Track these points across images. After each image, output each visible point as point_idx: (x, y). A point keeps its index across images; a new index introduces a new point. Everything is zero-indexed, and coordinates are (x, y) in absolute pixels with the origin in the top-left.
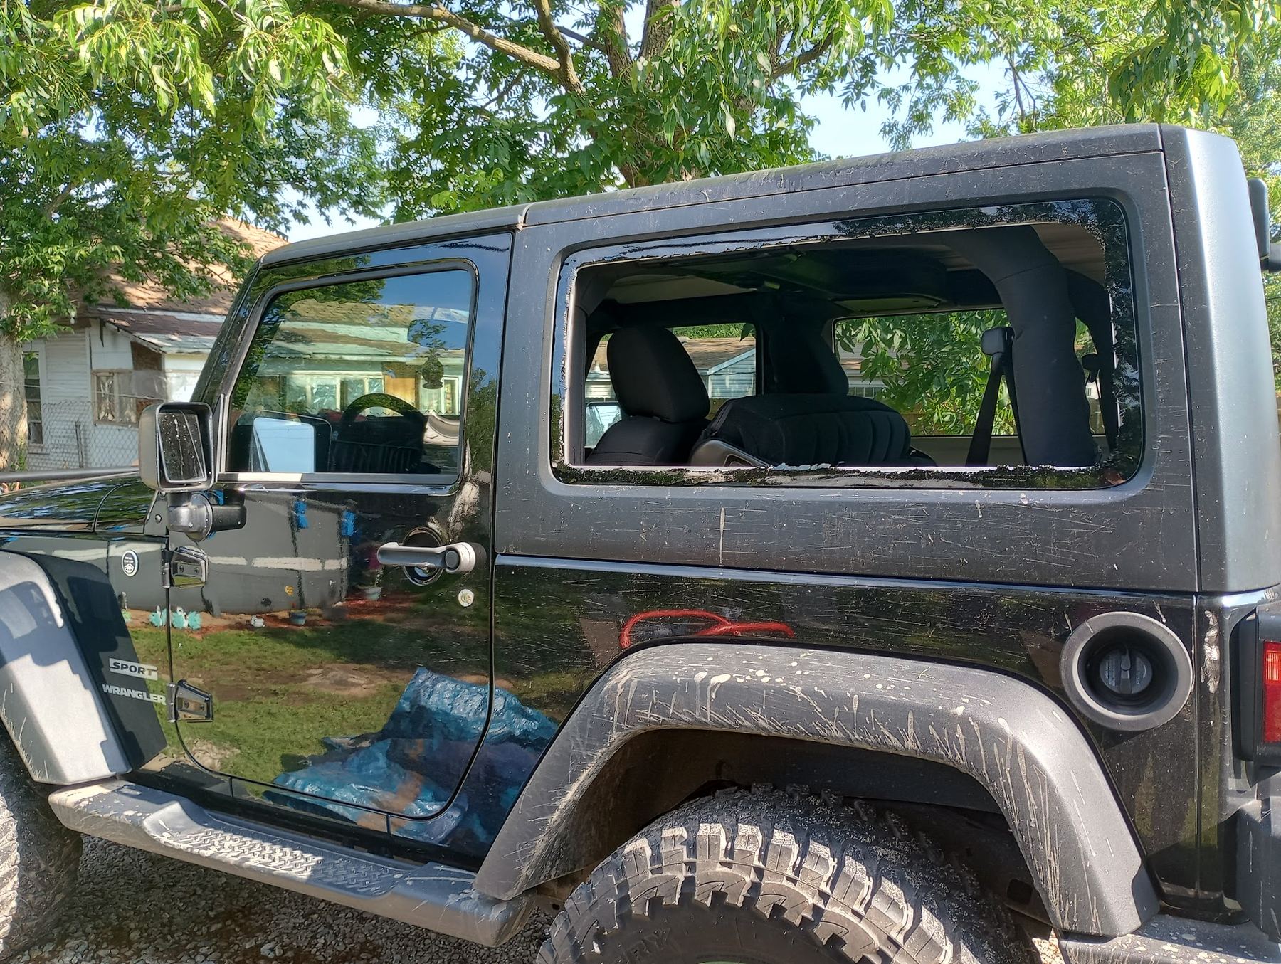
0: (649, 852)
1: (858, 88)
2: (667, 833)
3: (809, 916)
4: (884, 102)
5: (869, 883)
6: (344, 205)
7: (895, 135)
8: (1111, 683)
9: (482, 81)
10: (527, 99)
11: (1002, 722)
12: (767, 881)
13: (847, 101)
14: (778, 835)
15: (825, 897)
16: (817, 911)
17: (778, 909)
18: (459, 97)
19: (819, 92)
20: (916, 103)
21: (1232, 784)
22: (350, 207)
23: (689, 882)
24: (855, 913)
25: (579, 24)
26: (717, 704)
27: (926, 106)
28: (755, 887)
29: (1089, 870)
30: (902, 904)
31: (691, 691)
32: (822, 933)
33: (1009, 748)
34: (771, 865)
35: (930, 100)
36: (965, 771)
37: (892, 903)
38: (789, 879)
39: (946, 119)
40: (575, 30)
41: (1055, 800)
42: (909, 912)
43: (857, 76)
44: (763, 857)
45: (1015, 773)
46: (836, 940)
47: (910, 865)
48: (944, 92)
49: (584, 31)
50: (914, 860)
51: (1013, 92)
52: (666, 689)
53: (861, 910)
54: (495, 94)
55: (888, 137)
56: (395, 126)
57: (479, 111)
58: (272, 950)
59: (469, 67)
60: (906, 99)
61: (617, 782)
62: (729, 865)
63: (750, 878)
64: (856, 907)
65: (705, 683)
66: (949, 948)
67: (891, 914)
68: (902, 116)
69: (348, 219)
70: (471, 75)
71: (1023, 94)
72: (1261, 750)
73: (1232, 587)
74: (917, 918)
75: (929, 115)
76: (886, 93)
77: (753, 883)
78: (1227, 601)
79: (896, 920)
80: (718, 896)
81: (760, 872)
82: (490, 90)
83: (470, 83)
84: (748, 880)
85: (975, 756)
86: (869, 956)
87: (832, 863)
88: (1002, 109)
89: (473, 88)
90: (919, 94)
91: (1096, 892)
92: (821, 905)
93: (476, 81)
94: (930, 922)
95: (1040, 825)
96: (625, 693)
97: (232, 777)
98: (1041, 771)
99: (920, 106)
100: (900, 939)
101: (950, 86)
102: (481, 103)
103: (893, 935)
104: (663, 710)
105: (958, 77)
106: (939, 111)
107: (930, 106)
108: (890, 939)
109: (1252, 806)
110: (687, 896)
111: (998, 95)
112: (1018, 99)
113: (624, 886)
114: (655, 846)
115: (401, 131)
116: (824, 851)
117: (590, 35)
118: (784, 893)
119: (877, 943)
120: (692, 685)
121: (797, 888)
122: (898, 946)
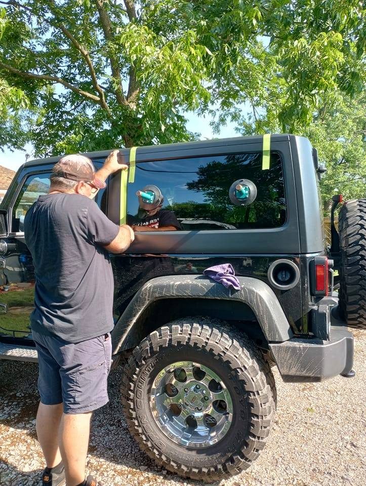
0: (158, 334)
1: (203, 110)
2: (162, 328)
3: (204, 345)
4: (210, 114)
5: (220, 335)
6: (9, 145)
7: (214, 126)
8: (280, 279)
9: (69, 102)
10: (85, 109)
11: (253, 289)
12: (192, 337)
13: (199, 114)
14: (195, 325)
15: (208, 339)
16: (206, 343)
17: (195, 344)
18: (60, 107)
19: (189, 111)
20: (221, 116)
21: (310, 303)
22: (12, 145)
23: (170, 340)
24: (216, 342)
25: (104, 83)
26: (177, 290)
27: (224, 117)
28: (189, 339)
29: (276, 325)
30: (229, 339)
31: (168, 287)
32: (208, 349)
33: (255, 294)
34: (193, 332)
35: (226, 114)
36: (244, 302)
37: (226, 339)
38: (198, 336)
39: (232, 121)
40: (102, 85)
41: (267, 307)
42: (231, 341)
43: (202, 106)
44: (191, 331)
45: (257, 301)
46: (211, 350)
47: (230, 331)
48: (230, 112)
49: (105, 86)
50: (231, 330)
51: (253, 113)
52: (162, 287)
53: (218, 342)
54: (73, 107)
55: (212, 127)
56: (28, 115)
57: (68, 113)
58: (20, 394)
59: (64, 97)
60: (218, 114)
61: (144, 321)
62: (181, 334)
63: (188, 336)
64: (217, 341)
65: (173, 285)
66: (241, 349)
67: (226, 342)
68: (217, 120)
69: (11, 150)
70: (64, 100)
71: (256, 113)
72: (317, 292)
73: (309, 251)
74: (233, 342)
75: (226, 119)
76: (211, 111)
77: (188, 338)
78: (308, 255)
79: (227, 343)
80: (179, 343)
81: (190, 335)
82: (72, 105)
83: (64, 102)
84: (187, 337)
85: (246, 298)
86: (220, 353)
87: (210, 331)
88: (250, 119)
89: (65, 104)
90: (222, 112)
91: (277, 331)
92: (207, 341)
93: (67, 102)
94: (236, 343)
95: (263, 314)
96: (150, 290)
97: (14, 331)
98: (263, 300)
99: (222, 117)
100: (228, 348)
101: (232, 110)
102: (68, 110)
103: (226, 347)
104: (161, 293)
105: (235, 107)
106: (229, 118)
107: (226, 117)
108: (226, 348)
109: (315, 308)
110: (170, 344)
111: (248, 114)
112: (255, 115)
113: (151, 344)
114: (160, 332)
115: (31, 117)
116: (207, 328)
117: (108, 87)
118: (197, 339)
119: (222, 349)
120: (170, 285)
121: (200, 338)
122: (228, 350)
